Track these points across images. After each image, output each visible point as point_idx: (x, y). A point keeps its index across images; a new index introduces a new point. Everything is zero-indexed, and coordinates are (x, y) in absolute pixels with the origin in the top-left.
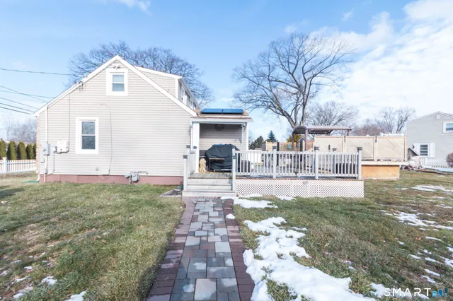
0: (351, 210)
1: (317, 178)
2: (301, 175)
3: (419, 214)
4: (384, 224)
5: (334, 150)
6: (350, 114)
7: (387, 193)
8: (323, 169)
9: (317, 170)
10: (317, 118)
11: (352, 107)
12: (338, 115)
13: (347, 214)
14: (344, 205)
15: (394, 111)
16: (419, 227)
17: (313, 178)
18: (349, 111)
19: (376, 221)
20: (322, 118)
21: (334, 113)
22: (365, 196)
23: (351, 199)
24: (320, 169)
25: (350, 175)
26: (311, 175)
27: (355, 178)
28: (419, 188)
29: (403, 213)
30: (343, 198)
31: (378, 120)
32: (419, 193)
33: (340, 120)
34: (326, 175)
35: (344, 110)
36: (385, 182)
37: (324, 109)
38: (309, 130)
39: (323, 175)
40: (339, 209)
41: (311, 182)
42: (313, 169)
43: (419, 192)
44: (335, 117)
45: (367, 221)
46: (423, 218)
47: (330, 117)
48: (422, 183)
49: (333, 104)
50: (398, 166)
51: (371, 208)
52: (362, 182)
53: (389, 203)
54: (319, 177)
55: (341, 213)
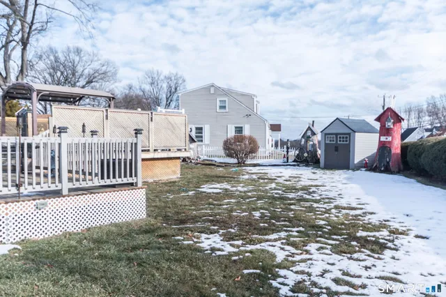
0: (134, 248)
1: (65, 192)
2: (30, 189)
3: (221, 231)
4: (189, 264)
5: (93, 133)
6: (105, 73)
7: (173, 202)
8: (77, 172)
9: (65, 175)
10: (50, 74)
11: (108, 63)
12: (86, 72)
13: (130, 259)
14: (119, 240)
15: (162, 77)
16: (230, 255)
17: (57, 194)
18: (104, 68)
19: (176, 260)
20: (59, 74)
21: (79, 69)
22: (148, 215)
23: (128, 224)
24: (70, 172)
25: (125, 181)
26: (53, 187)
27: (132, 184)
28: (207, 188)
29: (204, 236)
30: (116, 225)
31: (142, 87)
32: (210, 197)
33: (89, 82)
34: (84, 185)
35: (96, 65)
36: (165, 184)
37: (62, 59)
38: (39, 92)
39: (77, 185)
40: (113, 251)
41: (52, 203)
42: (54, 174)
43: (208, 196)
44: (81, 75)
45: (165, 265)
46: (228, 238)
47: (74, 74)
48: (207, 182)
49: (78, 51)
50: (179, 158)
51: (161, 236)
52: (143, 191)
53: (183, 222)
54: (70, 190)
55: (120, 260)
